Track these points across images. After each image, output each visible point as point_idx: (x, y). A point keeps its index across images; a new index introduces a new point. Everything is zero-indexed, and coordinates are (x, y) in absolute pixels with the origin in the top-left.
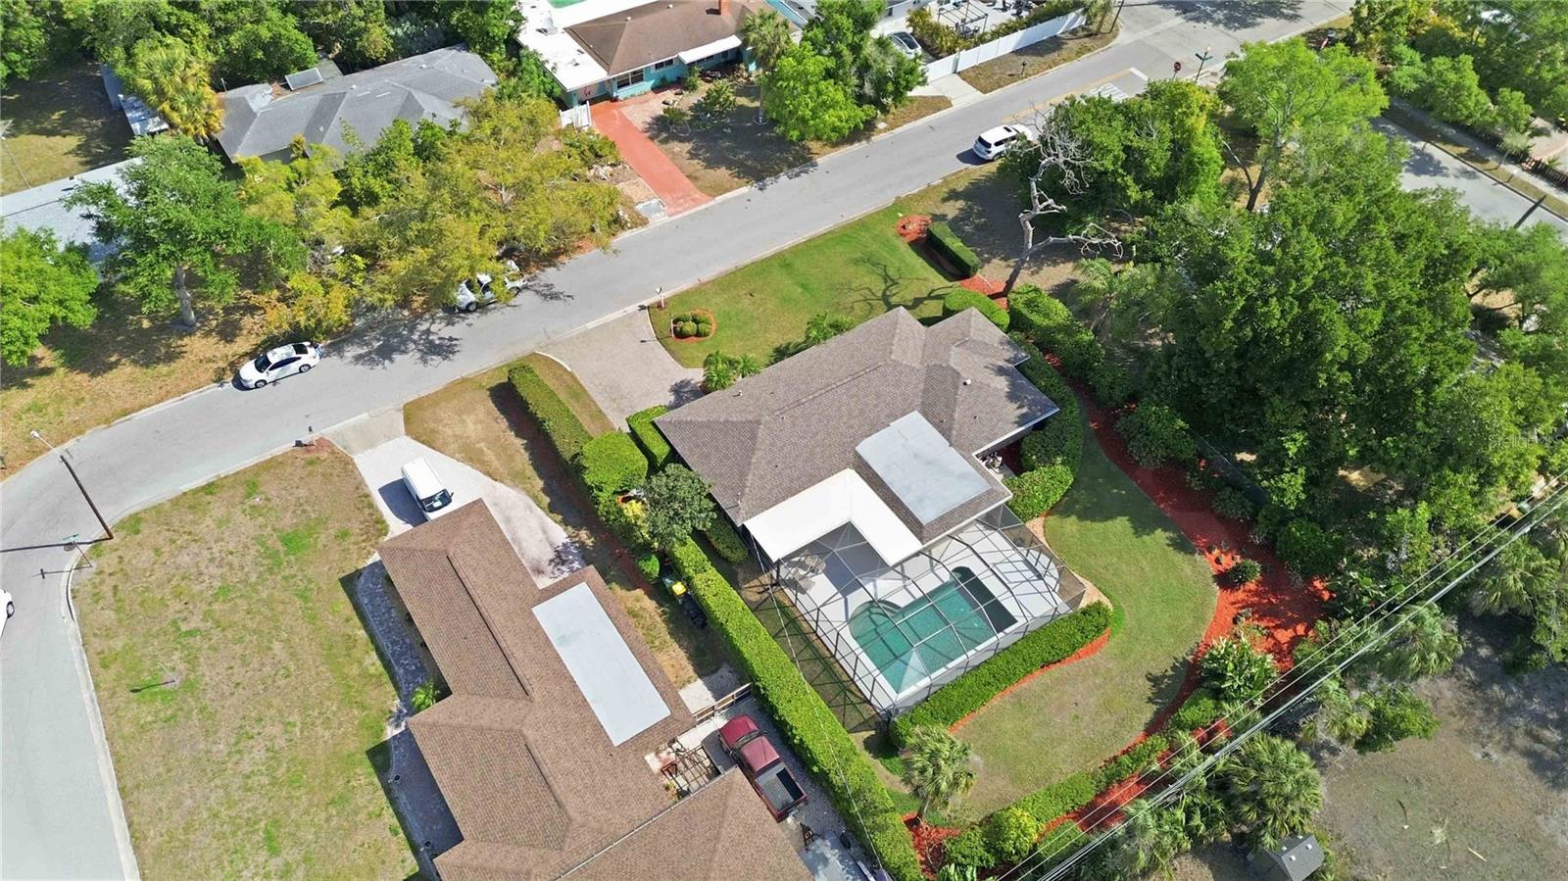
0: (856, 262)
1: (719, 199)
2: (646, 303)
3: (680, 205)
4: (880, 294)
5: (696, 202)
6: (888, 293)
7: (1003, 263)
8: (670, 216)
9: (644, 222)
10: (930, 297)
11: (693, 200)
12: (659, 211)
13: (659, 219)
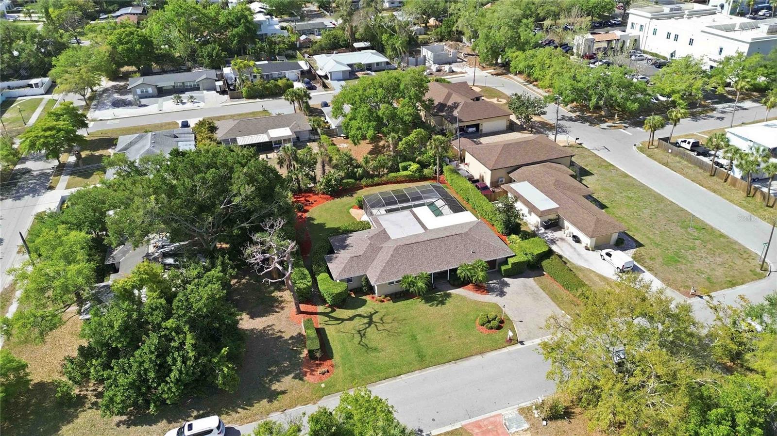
0: (376, 350)
1: (458, 426)
2: (519, 346)
3: (492, 423)
4: (373, 325)
5: (478, 425)
6: (367, 325)
7: (283, 335)
8: (500, 415)
9: (522, 411)
10: (343, 320)
11: (480, 427)
12: (509, 420)
13: (510, 413)
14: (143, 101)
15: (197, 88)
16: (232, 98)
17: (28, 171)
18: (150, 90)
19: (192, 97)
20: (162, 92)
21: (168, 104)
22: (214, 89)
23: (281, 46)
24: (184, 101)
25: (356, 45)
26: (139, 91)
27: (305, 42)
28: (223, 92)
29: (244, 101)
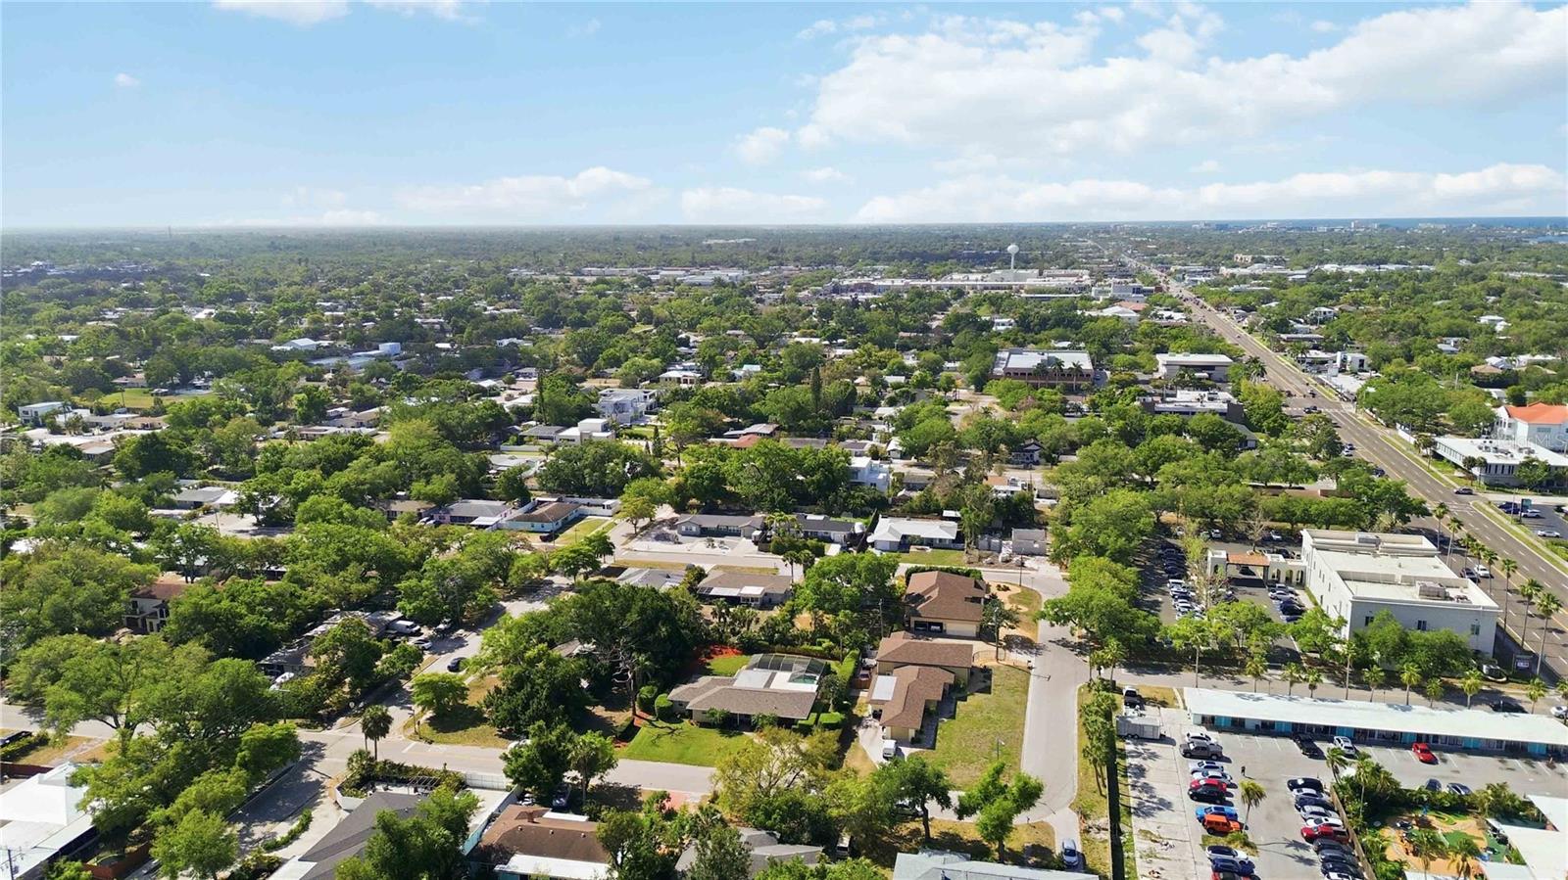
14: (681, 538)
15: (737, 534)
16: (760, 550)
17: (552, 583)
18: (694, 529)
19: (722, 542)
20: (704, 532)
21: (700, 545)
22: (749, 537)
23: (858, 501)
24: (716, 544)
25: (946, 513)
26: (684, 528)
27: (900, 499)
28: (756, 543)
29: (769, 555)
